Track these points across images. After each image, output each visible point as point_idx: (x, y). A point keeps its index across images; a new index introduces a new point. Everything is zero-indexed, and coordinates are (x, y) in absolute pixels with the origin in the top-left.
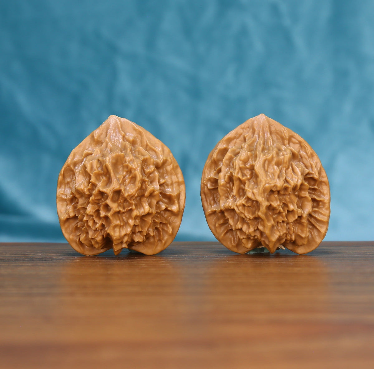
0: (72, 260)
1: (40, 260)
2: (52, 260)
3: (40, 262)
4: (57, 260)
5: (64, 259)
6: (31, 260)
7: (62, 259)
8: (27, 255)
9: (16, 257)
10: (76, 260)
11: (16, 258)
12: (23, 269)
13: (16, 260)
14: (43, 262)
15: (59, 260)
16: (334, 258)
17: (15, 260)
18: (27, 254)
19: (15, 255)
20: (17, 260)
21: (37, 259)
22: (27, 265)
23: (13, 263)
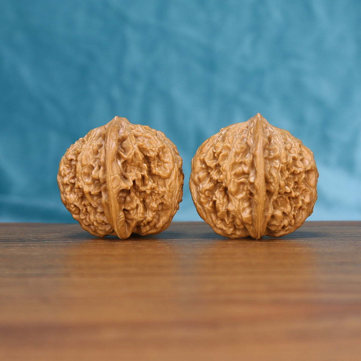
0: (65, 240)
2: (43, 241)
3: (32, 242)
6: (22, 240)
7: (54, 239)
9: (6, 237)
10: (68, 240)
11: (7, 239)
12: (14, 250)
14: (35, 242)
17: (5, 241)
18: (18, 235)
20: (7, 241)
21: (29, 239)
22: (19, 246)
23: (3, 244)
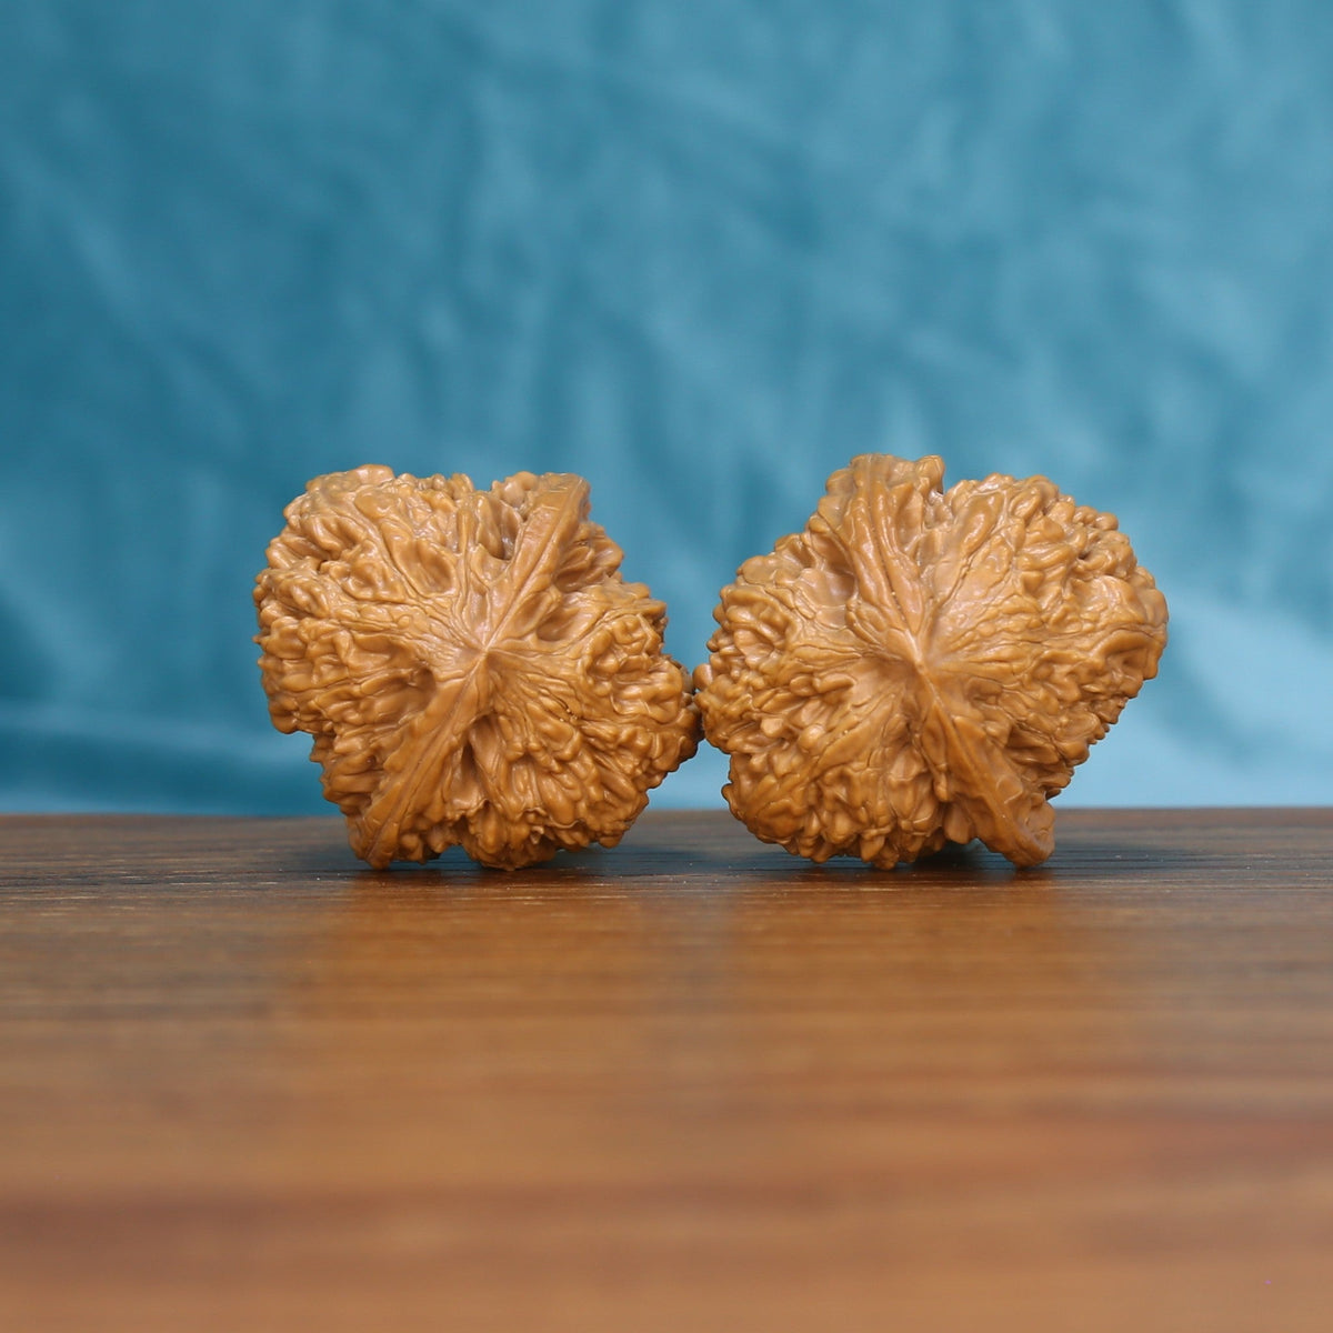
1: (124, 883)
2: (168, 881)
3: (124, 887)
4: (188, 880)
5: (214, 876)
6: (85, 880)
7: (210, 876)
8: (66, 864)
9: (26, 869)
11: (30, 874)
12: (60, 916)
13: (28, 881)
14: (137, 887)
15: (197, 880)
16: (1270, 871)
17: (24, 881)
18: (71, 860)
19: (24, 864)
20: (31, 882)
21: (113, 876)
